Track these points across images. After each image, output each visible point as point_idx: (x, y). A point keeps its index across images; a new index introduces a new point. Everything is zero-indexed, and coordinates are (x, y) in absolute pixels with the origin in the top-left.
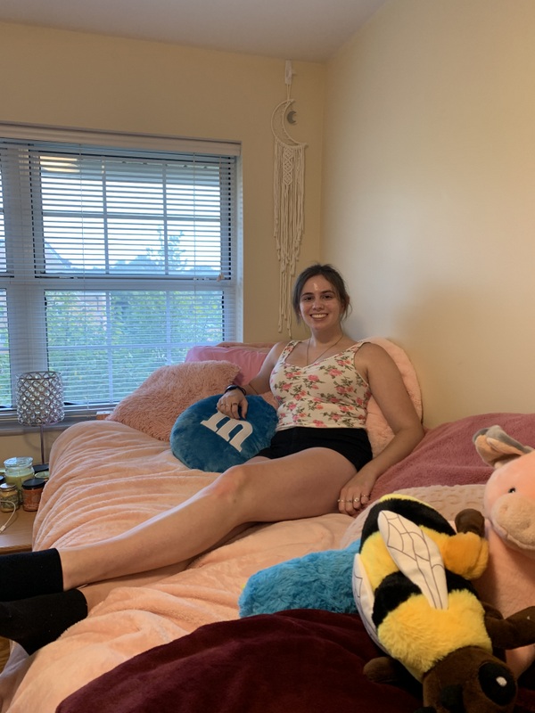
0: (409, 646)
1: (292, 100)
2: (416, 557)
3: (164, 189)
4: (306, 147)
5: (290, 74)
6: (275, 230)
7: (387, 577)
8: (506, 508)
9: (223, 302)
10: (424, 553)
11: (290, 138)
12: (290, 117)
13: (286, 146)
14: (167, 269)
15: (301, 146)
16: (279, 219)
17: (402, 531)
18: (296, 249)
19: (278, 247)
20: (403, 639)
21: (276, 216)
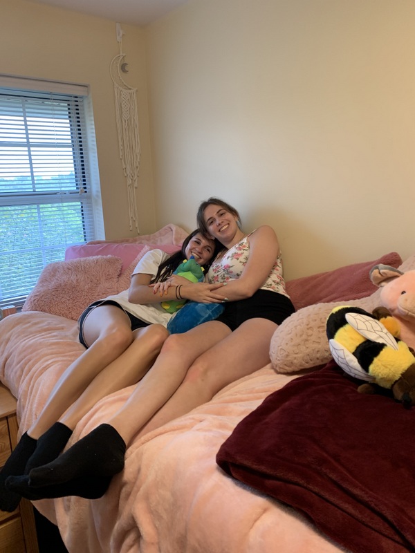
0: (390, 370)
1: (124, 55)
2: (375, 332)
3: (25, 121)
4: (137, 91)
5: (121, 35)
6: (121, 154)
7: (360, 345)
8: (406, 300)
9: (82, 211)
10: (379, 329)
11: (125, 83)
12: (123, 68)
13: (123, 90)
14: (34, 187)
15: (134, 90)
16: (123, 145)
17: (364, 320)
18: (137, 167)
19: (124, 167)
20: (386, 367)
21: (120, 143)
